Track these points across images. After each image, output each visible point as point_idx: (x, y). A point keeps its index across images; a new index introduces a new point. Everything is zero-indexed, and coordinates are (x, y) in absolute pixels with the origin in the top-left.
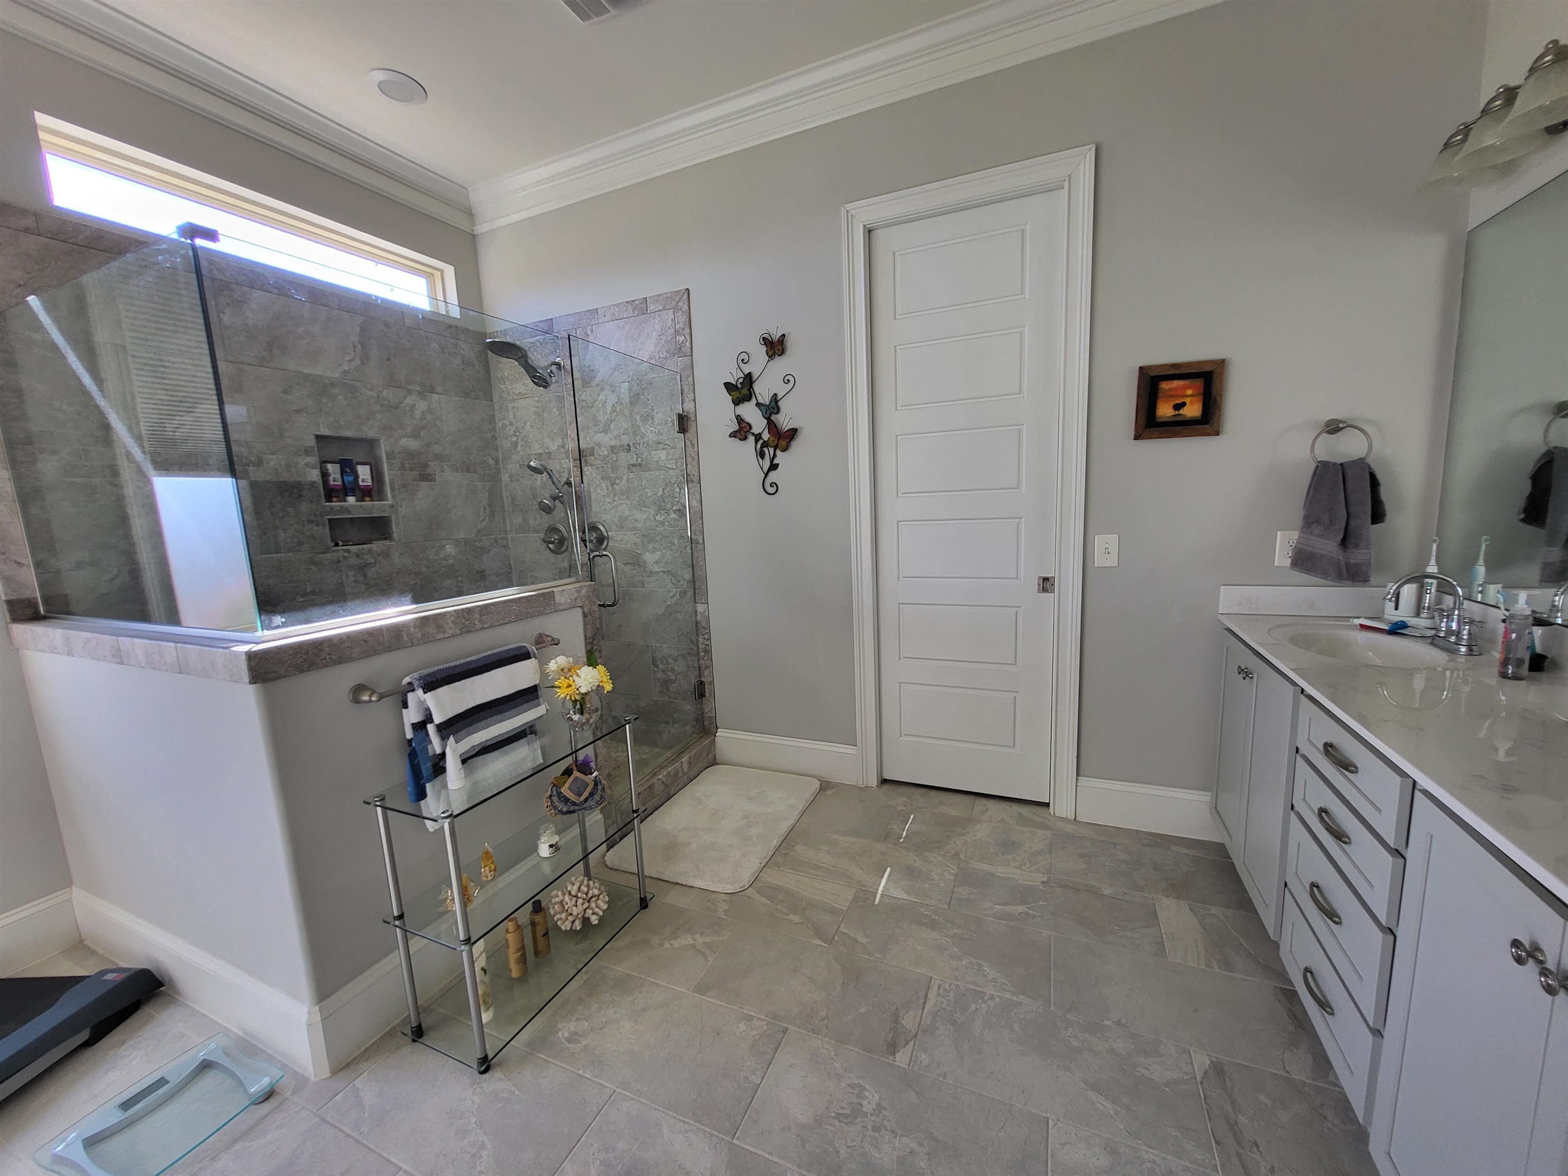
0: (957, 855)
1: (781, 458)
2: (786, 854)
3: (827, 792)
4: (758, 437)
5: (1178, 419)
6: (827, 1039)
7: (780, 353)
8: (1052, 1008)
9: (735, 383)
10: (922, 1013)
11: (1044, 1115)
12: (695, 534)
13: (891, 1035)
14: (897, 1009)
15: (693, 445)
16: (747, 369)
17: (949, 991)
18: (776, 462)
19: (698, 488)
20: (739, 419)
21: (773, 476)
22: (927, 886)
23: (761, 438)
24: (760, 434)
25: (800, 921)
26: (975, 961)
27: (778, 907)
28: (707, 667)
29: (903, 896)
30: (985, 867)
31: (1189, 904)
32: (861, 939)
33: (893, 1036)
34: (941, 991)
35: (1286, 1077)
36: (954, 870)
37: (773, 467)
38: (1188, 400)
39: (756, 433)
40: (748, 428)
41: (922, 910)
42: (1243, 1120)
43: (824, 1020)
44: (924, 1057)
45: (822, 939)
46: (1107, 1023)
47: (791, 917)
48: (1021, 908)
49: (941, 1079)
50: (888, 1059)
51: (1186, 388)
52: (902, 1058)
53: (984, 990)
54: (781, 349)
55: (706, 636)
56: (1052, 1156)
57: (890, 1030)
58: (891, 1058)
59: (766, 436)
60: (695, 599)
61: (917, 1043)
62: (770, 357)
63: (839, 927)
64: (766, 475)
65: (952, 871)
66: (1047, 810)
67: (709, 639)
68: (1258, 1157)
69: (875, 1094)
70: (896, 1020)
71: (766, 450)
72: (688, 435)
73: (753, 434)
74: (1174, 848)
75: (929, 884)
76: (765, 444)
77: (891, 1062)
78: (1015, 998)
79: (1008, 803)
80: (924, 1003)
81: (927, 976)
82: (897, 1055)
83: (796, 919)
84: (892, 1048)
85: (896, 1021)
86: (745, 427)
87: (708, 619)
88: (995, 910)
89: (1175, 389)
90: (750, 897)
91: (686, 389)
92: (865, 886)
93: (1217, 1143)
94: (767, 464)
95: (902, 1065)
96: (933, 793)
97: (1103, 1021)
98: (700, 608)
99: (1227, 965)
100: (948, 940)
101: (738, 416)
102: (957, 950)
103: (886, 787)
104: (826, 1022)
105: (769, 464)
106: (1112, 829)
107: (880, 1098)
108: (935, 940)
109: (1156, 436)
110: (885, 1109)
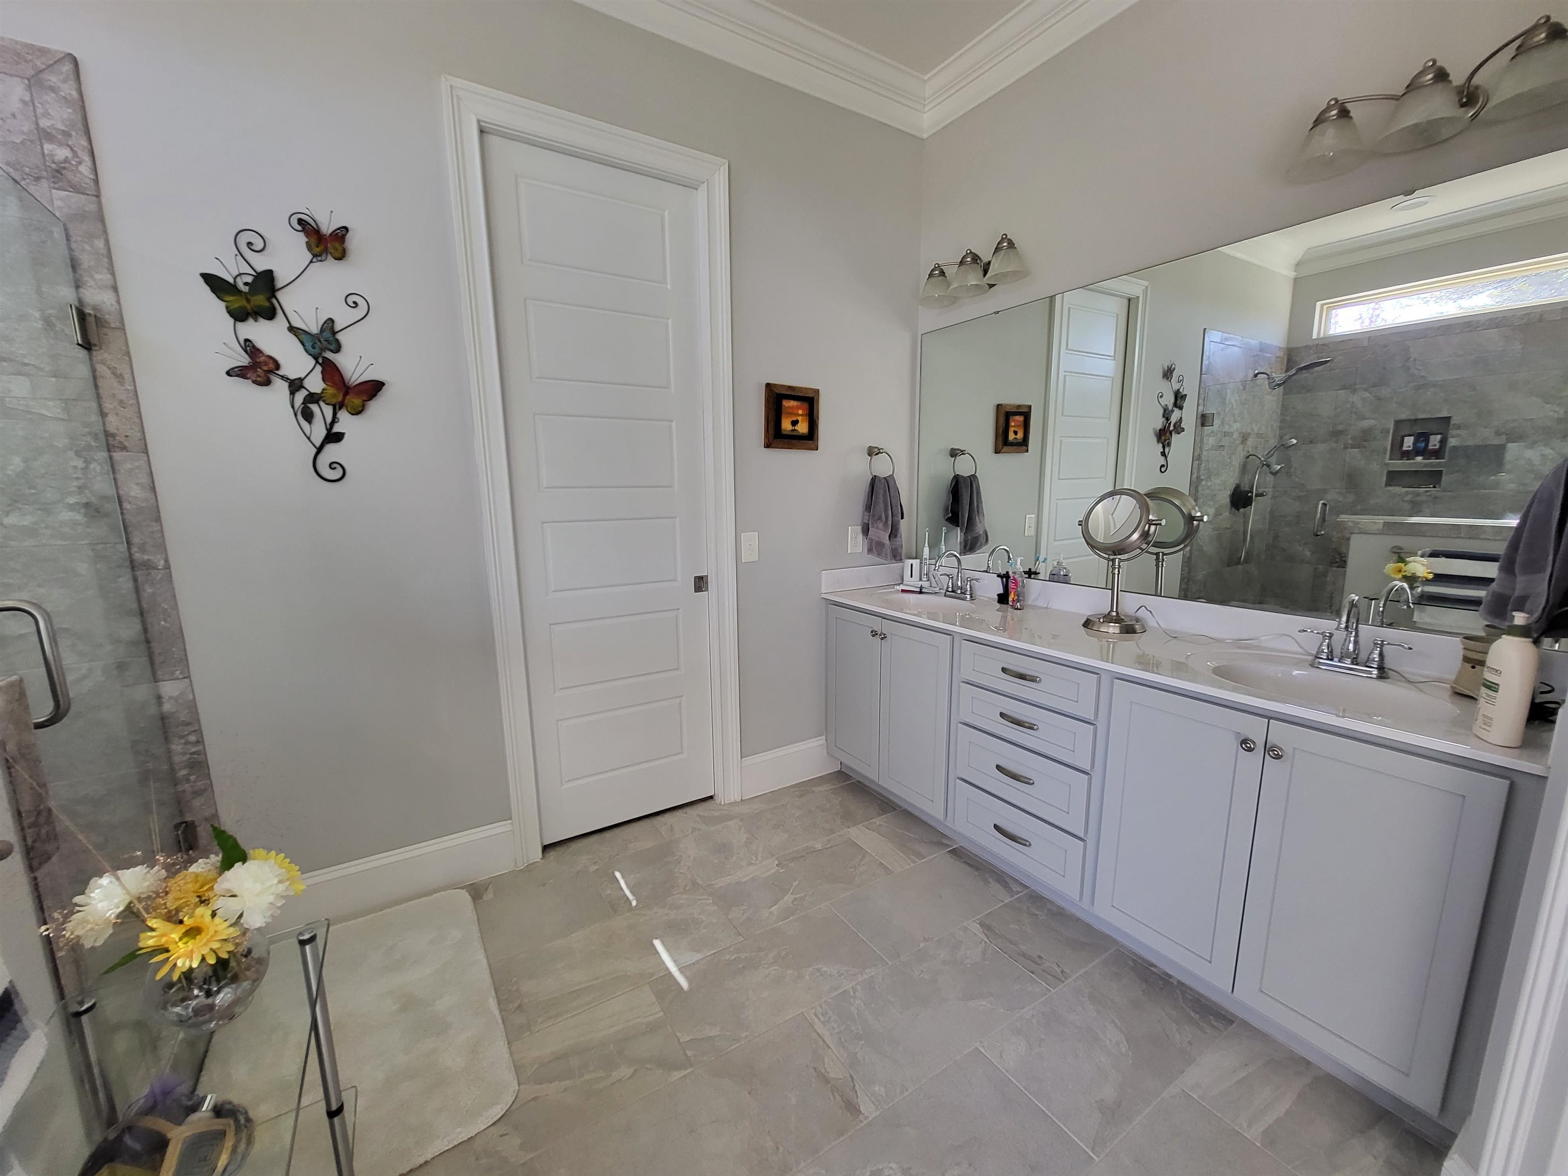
0: (695, 884)
1: (346, 423)
2: (519, 1006)
3: (485, 898)
4: (295, 385)
5: (794, 433)
6: (803, 1164)
7: (337, 255)
8: (890, 963)
9: (231, 281)
10: (832, 1051)
11: (973, 1048)
12: (142, 549)
13: (838, 1097)
14: (815, 1069)
15: (119, 377)
16: (261, 263)
17: (827, 1013)
18: (337, 429)
19: (142, 463)
20: (250, 348)
21: (332, 452)
22: (705, 931)
23: (302, 387)
24: (301, 380)
25: (632, 1070)
26: (811, 969)
27: (586, 1077)
28: (197, 793)
29: (697, 957)
30: (728, 879)
31: (863, 825)
32: (715, 1032)
33: (842, 1097)
34: (822, 1019)
35: (1004, 904)
36: (708, 899)
37: (333, 437)
38: (800, 418)
39: (292, 377)
40: (272, 366)
41: (727, 957)
42: (1023, 948)
43: (778, 1149)
44: (877, 1088)
45: (679, 1068)
46: (922, 945)
47: (616, 1075)
48: (789, 898)
49: (906, 1094)
50: (861, 1122)
51: (798, 408)
52: (868, 1109)
53: (844, 989)
54: (340, 249)
55: (192, 738)
56: (1007, 1071)
57: (833, 1094)
58: (861, 1117)
59: (315, 384)
60: (154, 673)
61: (858, 1081)
62: (315, 256)
63: (679, 1040)
64: (320, 450)
65: (708, 902)
66: (713, 802)
67: (200, 741)
68: (1048, 964)
69: (891, 1165)
70: (824, 1079)
71: (314, 408)
72: (98, 355)
73: (283, 378)
74: (816, 789)
75: (705, 928)
76: (312, 398)
77: (866, 1122)
78: (866, 976)
79: (680, 811)
80: (824, 1042)
81: (798, 1015)
82: (862, 1109)
83: (624, 1072)
84: (852, 1108)
85: (827, 1081)
86: (266, 364)
87: (192, 706)
88: (775, 913)
89: (792, 407)
90: (535, 1099)
91: (86, 260)
92: (652, 974)
93: (1033, 973)
94: (319, 432)
95: (875, 1115)
96: (607, 835)
97: (919, 946)
98: (169, 689)
99: (921, 856)
100: (776, 967)
101: (246, 340)
102: (791, 971)
103: (552, 854)
104: (781, 1149)
105: (324, 432)
106: (770, 795)
107: (896, 1163)
108: (766, 976)
109: (781, 446)
110: (910, 1169)
